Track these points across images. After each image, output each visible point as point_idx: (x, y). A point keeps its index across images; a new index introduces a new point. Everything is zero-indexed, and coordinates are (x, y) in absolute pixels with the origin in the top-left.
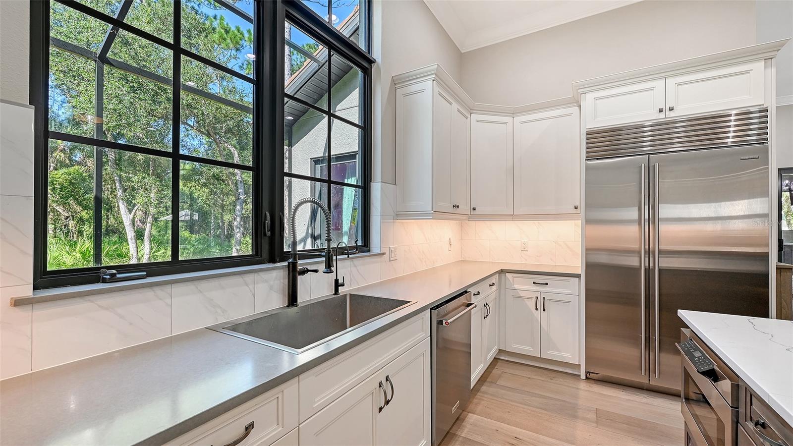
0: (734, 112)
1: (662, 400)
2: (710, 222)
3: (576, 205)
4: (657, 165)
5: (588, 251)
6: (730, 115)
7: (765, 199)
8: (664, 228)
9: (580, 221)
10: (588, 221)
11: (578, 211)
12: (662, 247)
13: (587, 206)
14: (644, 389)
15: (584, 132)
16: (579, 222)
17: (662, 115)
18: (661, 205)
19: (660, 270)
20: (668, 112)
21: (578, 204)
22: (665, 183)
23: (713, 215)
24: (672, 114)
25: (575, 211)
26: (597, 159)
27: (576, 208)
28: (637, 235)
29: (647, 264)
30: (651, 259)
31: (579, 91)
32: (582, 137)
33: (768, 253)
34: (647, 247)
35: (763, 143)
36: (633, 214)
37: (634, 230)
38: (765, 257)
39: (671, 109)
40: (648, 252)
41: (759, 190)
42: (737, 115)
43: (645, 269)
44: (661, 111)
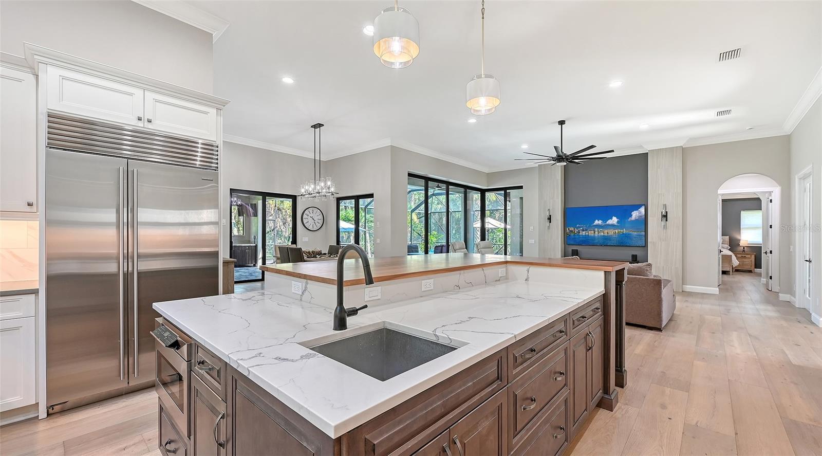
0: (200, 141)
1: (141, 395)
2: (181, 227)
3: (30, 201)
4: (135, 170)
5: (50, 259)
6: (197, 143)
7: (217, 211)
8: (143, 232)
9: (38, 222)
10: (50, 223)
11: (34, 209)
12: (141, 251)
13: (50, 203)
14: (123, 395)
15: (43, 111)
16: (36, 224)
17: (140, 124)
18: (140, 209)
19: (138, 273)
20: (146, 123)
21: (33, 200)
22: (143, 189)
23: (183, 221)
24: (150, 126)
25: (28, 209)
26: (64, 150)
27: (30, 205)
28: (115, 239)
29: (126, 269)
30: (130, 264)
31: (36, 57)
32: (40, 117)
33: (218, 251)
34: (126, 251)
35: (215, 170)
36: (111, 216)
37: (112, 232)
38: (215, 255)
39: (150, 121)
40: (127, 257)
41: (213, 203)
42: (203, 144)
43: (124, 274)
44: (140, 119)
